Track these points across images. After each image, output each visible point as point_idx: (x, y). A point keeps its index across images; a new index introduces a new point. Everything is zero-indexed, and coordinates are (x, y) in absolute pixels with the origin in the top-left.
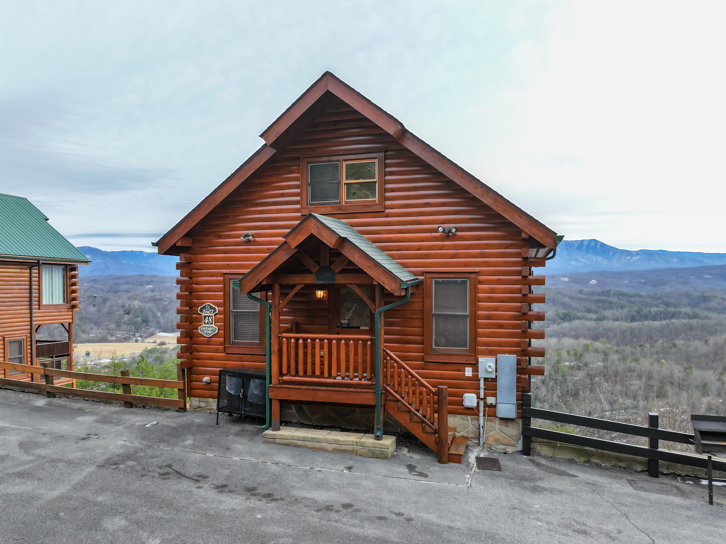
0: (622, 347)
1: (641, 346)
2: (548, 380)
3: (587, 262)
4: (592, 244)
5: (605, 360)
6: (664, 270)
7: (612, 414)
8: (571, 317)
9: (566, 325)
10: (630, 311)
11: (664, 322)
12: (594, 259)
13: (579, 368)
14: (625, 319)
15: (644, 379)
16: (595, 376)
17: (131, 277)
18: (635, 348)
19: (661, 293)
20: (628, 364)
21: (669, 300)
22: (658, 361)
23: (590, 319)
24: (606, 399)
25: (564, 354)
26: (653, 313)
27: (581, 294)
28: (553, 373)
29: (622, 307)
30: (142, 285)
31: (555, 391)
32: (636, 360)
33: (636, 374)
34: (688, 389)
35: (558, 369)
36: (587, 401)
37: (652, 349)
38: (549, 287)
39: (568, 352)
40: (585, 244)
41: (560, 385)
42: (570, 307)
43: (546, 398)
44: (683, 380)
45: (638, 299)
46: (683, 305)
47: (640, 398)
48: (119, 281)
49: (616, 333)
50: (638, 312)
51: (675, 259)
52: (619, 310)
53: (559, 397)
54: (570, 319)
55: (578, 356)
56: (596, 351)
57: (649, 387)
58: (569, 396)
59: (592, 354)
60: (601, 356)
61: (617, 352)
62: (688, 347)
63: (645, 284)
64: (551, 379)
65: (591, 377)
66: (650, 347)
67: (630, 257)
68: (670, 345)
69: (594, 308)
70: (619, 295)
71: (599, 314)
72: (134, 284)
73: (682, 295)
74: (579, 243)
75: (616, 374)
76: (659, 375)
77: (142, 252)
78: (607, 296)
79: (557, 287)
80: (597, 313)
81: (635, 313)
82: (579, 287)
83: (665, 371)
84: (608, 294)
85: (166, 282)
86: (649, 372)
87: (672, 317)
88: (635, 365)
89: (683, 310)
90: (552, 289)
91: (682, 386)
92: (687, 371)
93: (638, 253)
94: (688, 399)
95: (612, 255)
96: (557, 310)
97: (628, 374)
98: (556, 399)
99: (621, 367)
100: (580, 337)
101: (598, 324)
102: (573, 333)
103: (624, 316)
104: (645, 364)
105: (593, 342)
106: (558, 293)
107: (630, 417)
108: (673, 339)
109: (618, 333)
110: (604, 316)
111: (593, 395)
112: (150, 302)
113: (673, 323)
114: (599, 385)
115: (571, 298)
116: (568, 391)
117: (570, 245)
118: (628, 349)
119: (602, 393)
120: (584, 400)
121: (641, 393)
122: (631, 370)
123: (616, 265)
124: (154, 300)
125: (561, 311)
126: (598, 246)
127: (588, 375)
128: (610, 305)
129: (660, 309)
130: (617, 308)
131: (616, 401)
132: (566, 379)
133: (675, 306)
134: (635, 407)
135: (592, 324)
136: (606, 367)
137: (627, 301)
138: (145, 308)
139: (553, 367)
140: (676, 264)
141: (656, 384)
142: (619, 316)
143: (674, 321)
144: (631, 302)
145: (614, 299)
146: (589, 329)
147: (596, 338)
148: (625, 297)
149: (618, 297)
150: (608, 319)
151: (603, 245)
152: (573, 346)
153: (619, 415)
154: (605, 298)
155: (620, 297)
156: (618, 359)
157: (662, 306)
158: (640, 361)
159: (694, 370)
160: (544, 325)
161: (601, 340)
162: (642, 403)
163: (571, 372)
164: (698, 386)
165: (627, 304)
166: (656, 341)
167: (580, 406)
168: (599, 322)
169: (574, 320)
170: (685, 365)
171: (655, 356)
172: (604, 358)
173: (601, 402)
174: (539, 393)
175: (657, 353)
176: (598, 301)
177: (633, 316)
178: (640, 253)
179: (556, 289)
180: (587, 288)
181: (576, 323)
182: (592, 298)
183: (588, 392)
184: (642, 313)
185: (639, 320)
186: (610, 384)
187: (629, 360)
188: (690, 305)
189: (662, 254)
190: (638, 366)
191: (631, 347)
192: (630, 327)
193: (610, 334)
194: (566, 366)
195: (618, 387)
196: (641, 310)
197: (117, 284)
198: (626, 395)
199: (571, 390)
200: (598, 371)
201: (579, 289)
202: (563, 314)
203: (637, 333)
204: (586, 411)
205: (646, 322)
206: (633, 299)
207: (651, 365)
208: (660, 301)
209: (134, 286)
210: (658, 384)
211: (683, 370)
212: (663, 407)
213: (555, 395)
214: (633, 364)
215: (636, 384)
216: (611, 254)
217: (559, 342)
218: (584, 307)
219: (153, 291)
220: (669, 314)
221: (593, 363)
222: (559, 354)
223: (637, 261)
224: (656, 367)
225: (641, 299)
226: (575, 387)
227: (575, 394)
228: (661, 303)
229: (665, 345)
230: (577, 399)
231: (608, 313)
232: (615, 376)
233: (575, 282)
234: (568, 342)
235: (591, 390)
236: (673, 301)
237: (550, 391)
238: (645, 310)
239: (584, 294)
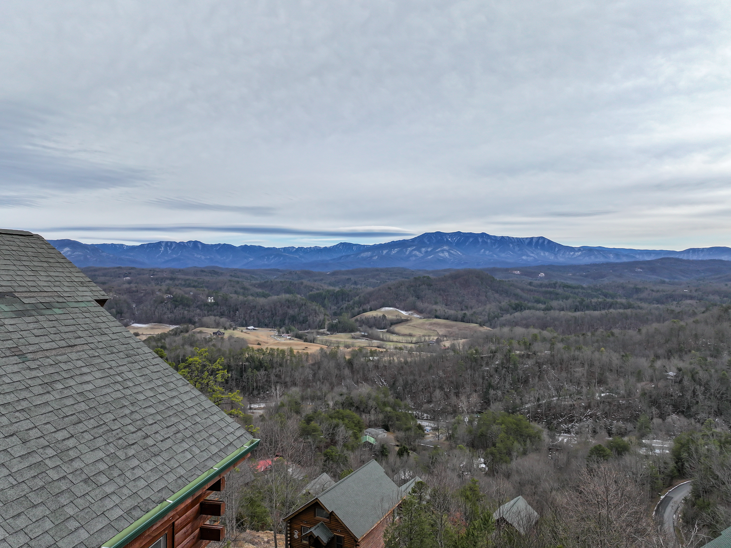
0: (567, 336)
1: (583, 334)
2: (501, 368)
3: (536, 257)
4: (540, 241)
5: (551, 349)
6: (603, 264)
7: (558, 399)
8: (523, 307)
9: (517, 314)
10: (573, 301)
11: (603, 312)
12: (542, 254)
13: (528, 356)
14: (569, 309)
15: (586, 366)
16: (543, 364)
17: (109, 269)
18: (578, 336)
19: (600, 285)
20: (572, 353)
21: (607, 291)
22: (598, 349)
23: (539, 309)
24: (553, 386)
25: (515, 343)
26: (593, 304)
27: (531, 286)
28: (505, 361)
29: (567, 298)
30: (119, 277)
31: (507, 379)
32: (579, 349)
33: (579, 362)
34: (625, 375)
35: (510, 358)
36: (536, 388)
37: (593, 338)
38: (503, 280)
39: (519, 342)
40: (534, 240)
41: (512, 373)
42: (521, 298)
43: (499, 385)
44: (621, 367)
45: (580, 290)
46: (619, 295)
47: (583, 384)
48: (97, 273)
49: (562, 322)
50: (581, 303)
51: (611, 255)
52: (564, 300)
53: (511, 384)
54: (521, 309)
55: (528, 346)
56: (544, 340)
57: (591, 374)
58: (520, 383)
59: (540, 344)
60: (548, 345)
61: (562, 340)
62: (624, 335)
63: (586, 276)
64: (503, 367)
65: (539, 365)
66: (591, 336)
67: (573, 253)
68: (609, 334)
69: (542, 298)
70: (564, 287)
71: (547, 304)
72: (111, 276)
73: (618, 287)
74: (529, 240)
75: (562, 362)
76: (599, 363)
77: (122, 245)
78: (553, 288)
79: (510, 279)
80: (545, 303)
81: (578, 304)
82: (529, 279)
83: (605, 359)
84: (554, 285)
85: (144, 274)
86: (591, 360)
87: (610, 307)
88: (578, 353)
89: (619, 300)
90: (505, 281)
91: (619, 372)
92: (624, 359)
93: (579, 249)
94: (625, 385)
95: (558, 251)
96: (510, 301)
97: (572, 362)
98: (507, 386)
99: (566, 356)
100: (531, 325)
101: (546, 314)
102: (524, 322)
103: (568, 306)
104: (587, 352)
105: (541, 331)
106: (511, 286)
107: (575, 403)
108: (611, 328)
109: (564, 322)
110: (551, 306)
111: (542, 382)
112: (125, 294)
113: (611, 312)
114: (547, 372)
115: (523, 290)
116: (518, 379)
117: (521, 241)
118: (572, 338)
119: (550, 380)
120: (533, 387)
121: (583, 379)
122: (575, 358)
123: (561, 259)
124: (129, 292)
125: (514, 302)
126: (546, 242)
127: (537, 362)
128: (557, 296)
129: (600, 300)
130: (563, 298)
131: (562, 387)
132: (517, 367)
133: (613, 297)
134: (579, 393)
135: (541, 313)
136: (552, 356)
137: (571, 293)
138: (120, 300)
139: (505, 356)
140: (612, 259)
141: (597, 371)
142: (565, 306)
143: (611, 310)
144: (575, 293)
145: (560, 291)
146: (538, 319)
147: (544, 327)
148: (569, 289)
149: (563, 289)
150: (554, 309)
151: (550, 242)
152: (524, 335)
153: (565, 401)
154: (552, 290)
155: (565, 288)
156: (563, 348)
157: (601, 296)
158: (583, 350)
159: (630, 357)
160: (499, 315)
161: (549, 328)
162: (584, 390)
163: (521, 360)
164: (634, 372)
165: (571, 295)
166: (597, 329)
167: (530, 393)
168: (547, 312)
169: (525, 309)
170: (623, 353)
171: (596, 345)
172: (550, 347)
173: (549, 389)
174: (492, 381)
175: (597, 341)
176: (546, 293)
177: (577, 306)
178: (582, 249)
179: (509, 281)
180: (536, 280)
181: (527, 313)
182: (540, 289)
183: (537, 379)
184: (584, 303)
185: (582, 310)
186: (556, 371)
187: (573, 349)
188: (625, 296)
189: (601, 250)
190: (581, 355)
191: (575, 336)
192: (574, 316)
193: (556, 323)
194: (516, 355)
195: (564, 374)
196: (583, 300)
197: (95, 275)
198: (571, 381)
199: (522, 377)
200: (546, 360)
201: (529, 281)
202: (515, 304)
203: (580, 321)
204: (535, 397)
205: (587, 312)
206: (576, 290)
207: (593, 353)
208: (600, 292)
209: (111, 278)
210: (599, 370)
211: (620, 357)
212: (603, 393)
213: (507, 383)
215: (579, 371)
216: (557, 250)
217: (512, 331)
218: (534, 297)
219: (129, 282)
220: (608, 304)
221: (541, 352)
222: (511, 344)
223: (579, 256)
224: (597, 355)
225: (583, 291)
226: (525, 375)
227: (525, 381)
228: (600, 294)
229: (605, 333)
230: (526, 386)
231: (554, 303)
232: (561, 364)
233: (525, 275)
234: (519, 330)
235: (539, 377)
236: (611, 292)
237: (503, 379)
238: (587, 301)
239: (534, 286)
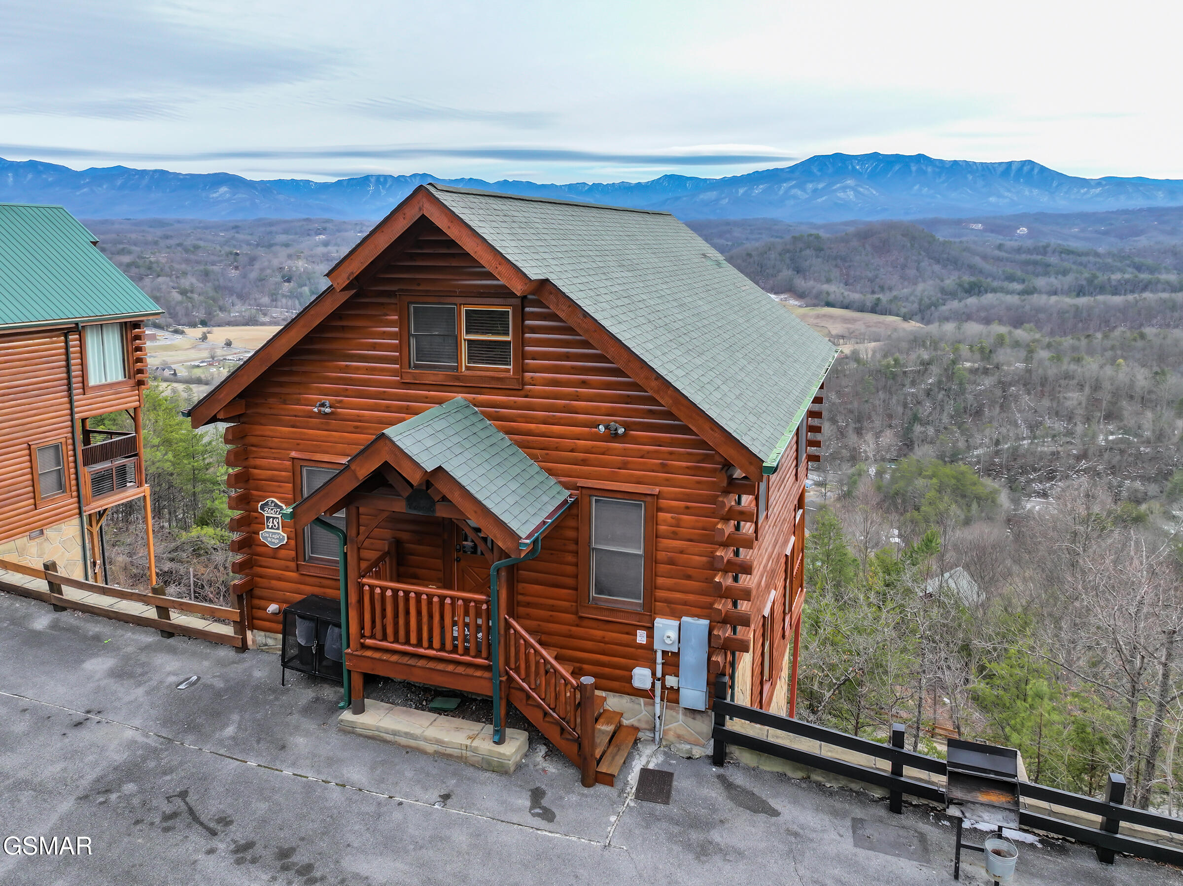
0: (1058, 339)
1: (1088, 336)
2: (937, 390)
3: (1015, 198)
4: (1026, 169)
5: (1028, 360)
6: (1141, 210)
7: (1032, 443)
8: (982, 289)
9: (972, 301)
10: (1076, 279)
11: (1130, 297)
12: (1027, 193)
13: (986, 372)
14: (1067, 293)
15: (1087, 390)
16: (1011, 385)
17: (292, 221)
18: (1079, 339)
19: (1130, 249)
20: (1064, 367)
21: (1142, 260)
22: (1113, 361)
23: (1012, 293)
24: (1025, 421)
25: (964, 349)
26: (1114, 283)
27: (1001, 251)
28: (944, 379)
29: (1065, 273)
30: (309, 235)
31: (946, 407)
32: (1078, 360)
33: (1075, 382)
34: (1156, 406)
35: (953, 373)
36: (995, 424)
37: (1105, 342)
38: (951, 240)
39: (971, 347)
40: (1014, 167)
41: (955, 399)
42: (981, 272)
43: (930, 418)
44: (1150, 392)
45: (1092, 259)
46: (1165, 268)
47: (1078, 420)
48: (274, 229)
49: (1051, 315)
50: (1090, 281)
51: (1160, 193)
52: (1060, 277)
53: (952, 417)
54: (980, 292)
55: (986, 354)
56: (1016, 344)
57: (1094, 402)
58: (968, 416)
59: (1009, 351)
60: (1023, 354)
61: (1049, 346)
62: (1164, 338)
63: (1106, 233)
64: (940, 389)
65: (1004, 385)
66: (1103, 339)
67: (1086, 189)
68: (1136, 335)
69: (1019, 273)
70: (1061, 253)
71: (1026, 283)
72: (296, 234)
73: (1165, 252)
74: (1004, 166)
75: (1044, 381)
76: (1112, 385)
77: (308, 181)
78: (1042, 255)
79: (964, 239)
80: (1023, 281)
81: (1084, 283)
82: (998, 239)
83: (1122, 377)
84: (1044, 250)
85: (346, 231)
86: (1097, 380)
87: (1145, 288)
88: (1076, 367)
89: (1164, 277)
90: (955, 242)
91: (1146, 401)
92: (1158, 378)
93: (1099, 183)
94: (1153, 421)
95: (1057, 186)
96: (959, 278)
97: (1063, 382)
98: (945, 419)
99: (1052, 371)
100: (994, 320)
101: (1024, 300)
102: (983, 314)
103: (1066, 287)
104: (1092, 366)
105: (1013, 330)
106: (964, 250)
107: (1060, 449)
108: (1141, 325)
109: (1055, 315)
110: (1034, 287)
111: (1005, 415)
112: (322, 262)
113: (1145, 299)
114: (1016, 398)
115: (985, 257)
116: (965, 408)
117: (989, 169)
118: (1068, 341)
119: (1020, 411)
120: (990, 422)
121: (1080, 411)
122: (1068, 376)
123: (1061, 203)
124: (328, 260)
125: (967, 278)
126: (1036, 171)
127: (1000, 382)
128: (1047, 269)
129: (1127, 276)
130: (1057, 273)
131: (1040, 423)
132: (965, 389)
133: (1152, 270)
134: (1070, 433)
135: (1013, 299)
136: (1029, 371)
137: (1074, 263)
138: (315, 273)
139: (946, 370)
140: (1161, 200)
141: (1105, 397)
142: (1059, 287)
143: (1147, 295)
144: (1081, 264)
145: (1053, 260)
146: (1009, 308)
147: (1018, 322)
148: (1071, 256)
149: (1060, 256)
150: (1040, 292)
151: (1043, 169)
152: (981, 335)
153: (1043, 446)
154: (1039, 257)
155: (1063, 255)
156: (1049, 359)
157: (1130, 270)
158: (1084, 362)
159: (1168, 376)
160: (938, 301)
161: (1027, 326)
162: (1080, 428)
163: (972, 378)
164: (1173, 401)
165: (1074, 267)
166: (1115, 327)
167: (983, 431)
168: (1026, 297)
169: (986, 292)
170: (1156, 369)
171: (1109, 354)
172: (1027, 356)
173: (1016, 426)
174: (920, 411)
175: (1113, 348)
176: (1027, 263)
177: (1082, 286)
178: (1104, 183)
179: (961, 242)
180: (1011, 240)
181: (989, 298)
182: (1017, 257)
183: (998, 409)
184: (1096, 282)
185: (1091, 294)
186: (1032, 397)
187: (1066, 360)
188: (1176, 269)
189: (1140, 184)
190: (1079, 370)
191: (1072, 339)
192: (1074, 305)
193: (1042, 316)
194: (965, 369)
195: (1046, 403)
196: (1095, 277)
197: (271, 232)
198: (1057, 414)
199: (971, 406)
200: (1016, 378)
201: (999, 242)
202: (969, 283)
203: (1085, 314)
204: (991, 439)
205: (1100, 298)
206: (1084, 259)
207: (1101, 367)
208: (1128, 262)
209: (297, 236)
210: (1109, 397)
211: (1151, 375)
212: (1112, 434)
213: (945, 414)
214: (1073, 367)
215: (1074, 398)
216: (1055, 184)
217: (959, 329)
218: (1004, 271)
219: (326, 244)
220: (1141, 284)
221: (1009, 364)
222: (956, 350)
223: (1097, 195)
224: (1109, 371)
225: (1098, 260)
226: (978, 402)
227: (977, 412)
228: (1129, 266)
229: (1128, 334)
230: (978, 420)
231: (1041, 282)
232: (1043, 385)
233: (992, 231)
234: (973, 328)
235: (1002, 407)
236: (1149, 261)
237: (938, 408)
238: (1102, 277)
239: (1006, 252)
